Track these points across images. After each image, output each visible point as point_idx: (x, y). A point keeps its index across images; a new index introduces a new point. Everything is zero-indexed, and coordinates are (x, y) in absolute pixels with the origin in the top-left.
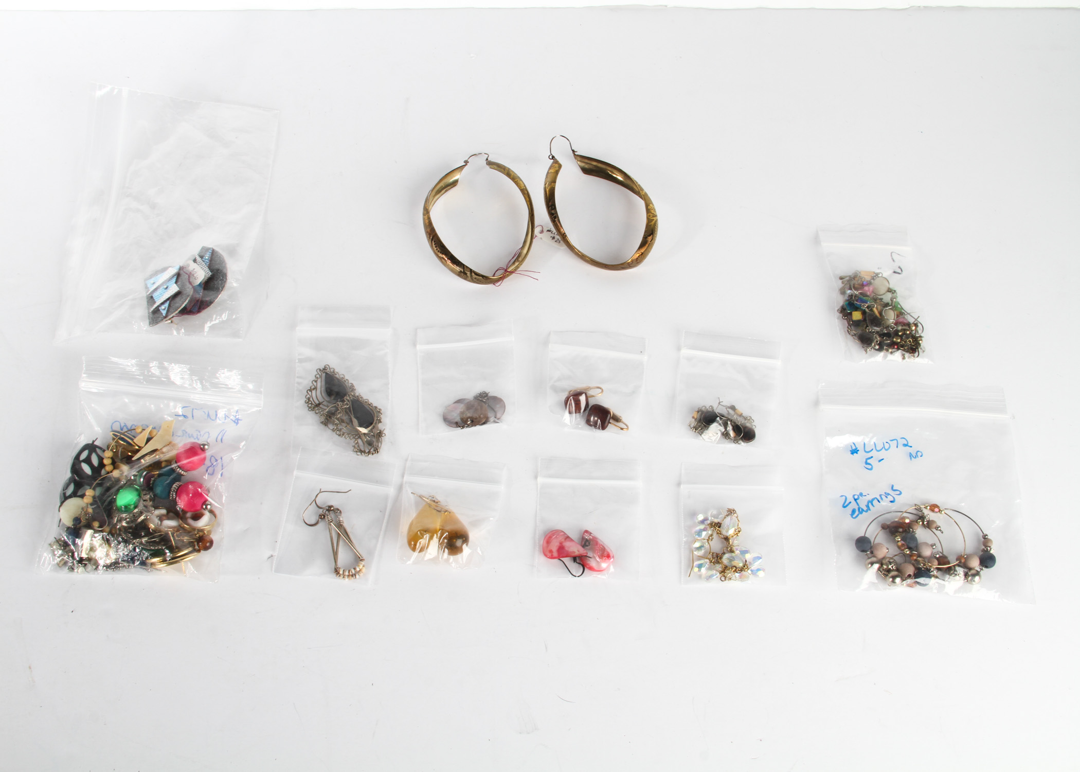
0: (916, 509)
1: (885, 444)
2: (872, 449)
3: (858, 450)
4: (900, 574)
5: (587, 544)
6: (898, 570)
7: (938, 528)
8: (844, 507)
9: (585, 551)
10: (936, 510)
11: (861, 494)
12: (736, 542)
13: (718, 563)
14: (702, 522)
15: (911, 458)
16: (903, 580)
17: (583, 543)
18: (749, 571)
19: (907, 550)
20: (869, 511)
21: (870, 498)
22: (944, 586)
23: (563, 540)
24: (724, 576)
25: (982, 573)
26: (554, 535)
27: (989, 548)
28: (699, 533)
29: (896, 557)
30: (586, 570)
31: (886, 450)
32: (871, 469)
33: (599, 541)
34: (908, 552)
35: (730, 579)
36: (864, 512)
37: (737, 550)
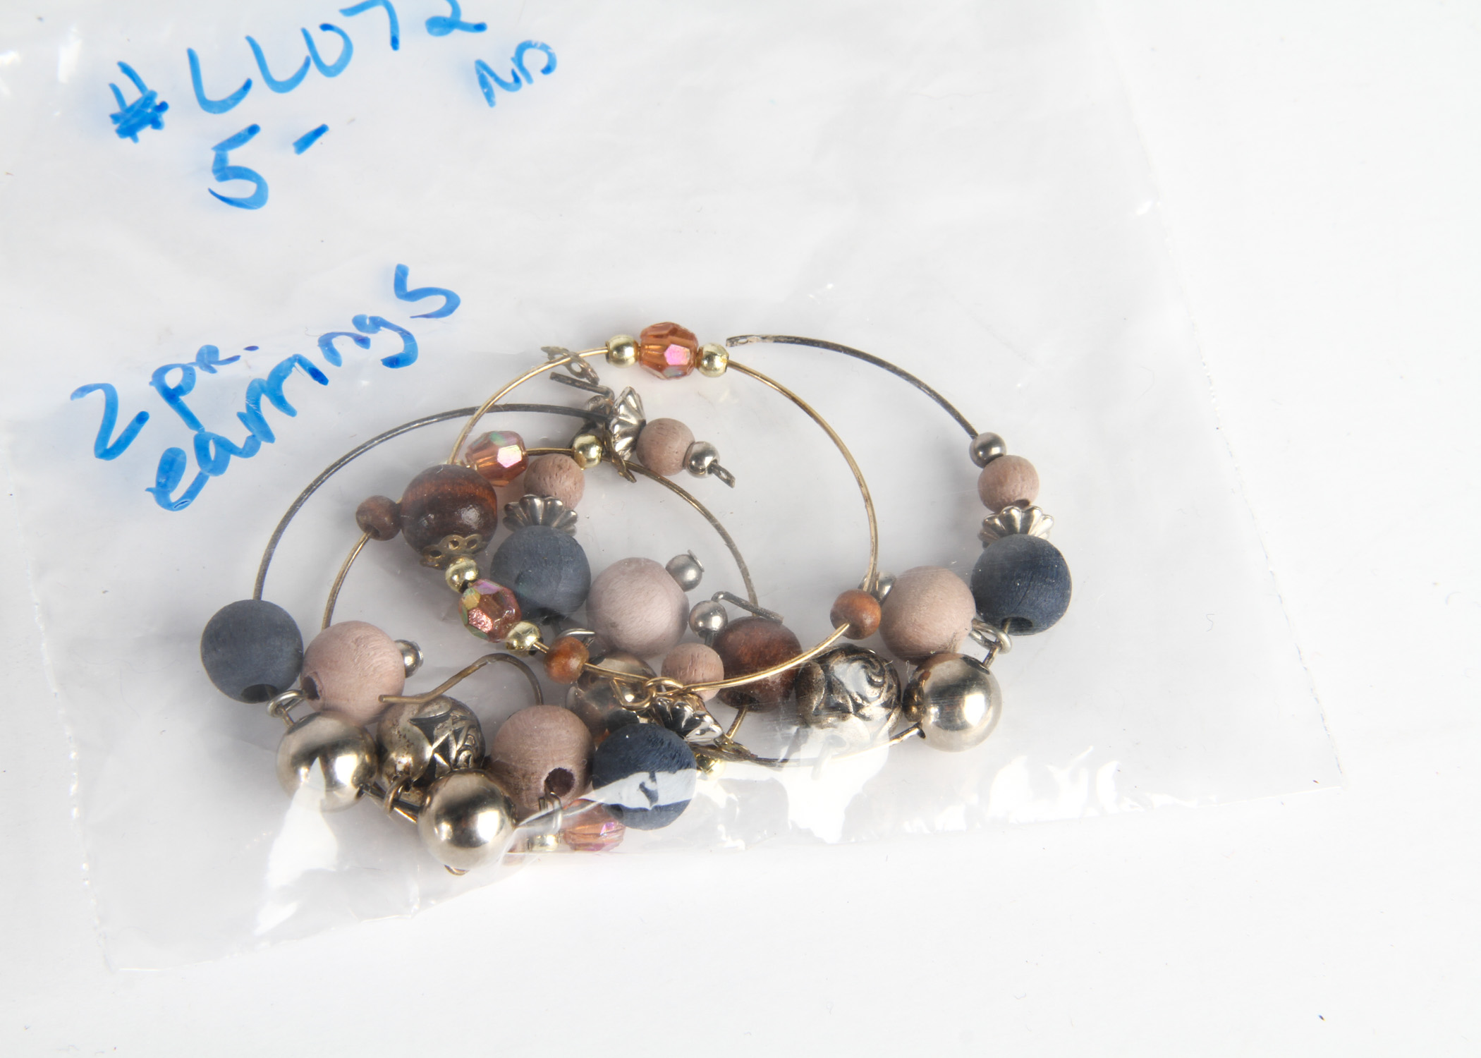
0: (556, 377)
1: (319, 37)
2: (247, 85)
3: (163, 107)
4: (498, 788)
6: (483, 762)
7: (699, 457)
8: (107, 451)
10: (677, 355)
11: (209, 358)
15: (489, 96)
16: (516, 813)
19: (522, 626)
20: (264, 445)
21: (262, 367)
22: (777, 791)
25: (999, 668)
27: (1016, 514)
29: (465, 682)
31: (330, 71)
32: (257, 201)
34: (531, 640)
36: (234, 459)
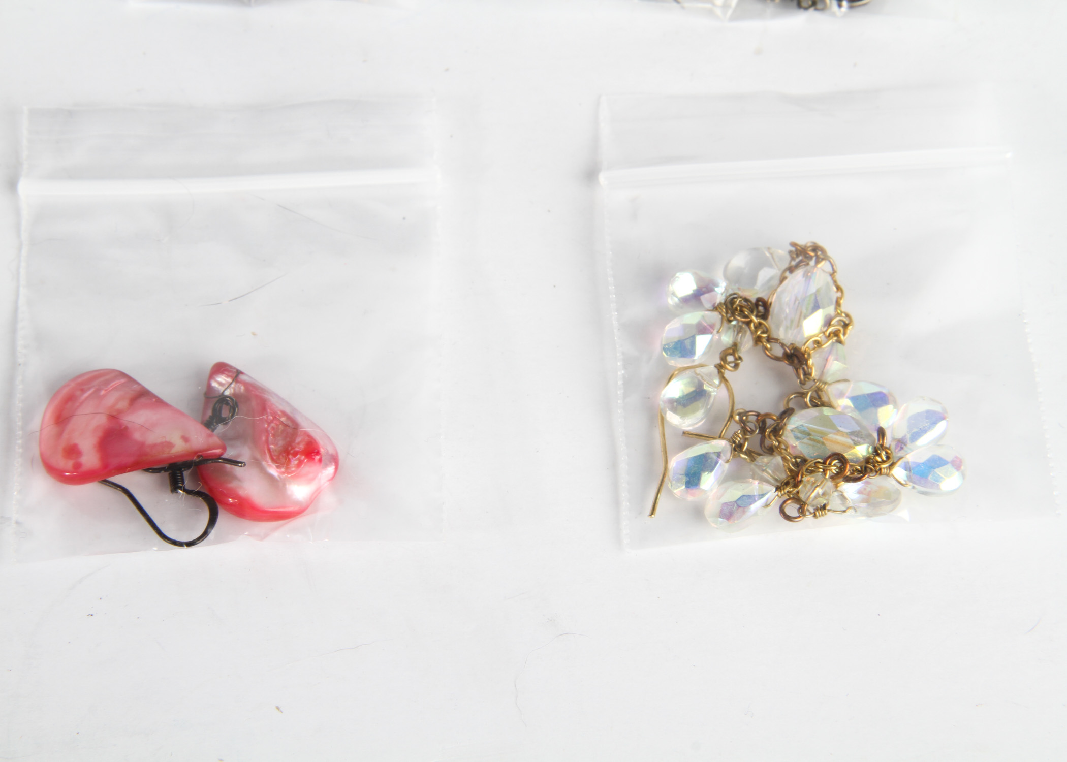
5: (225, 413)
9: (215, 440)
12: (834, 367)
13: (771, 451)
14: (695, 299)
17: (210, 413)
18: (899, 472)
23: (123, 405)
24: (797, 499)
26: (83, 391)
28: (683, 348)
30: (224, 519)
33: (273, 400)
35: (824, 507)
37: (841, 395)
